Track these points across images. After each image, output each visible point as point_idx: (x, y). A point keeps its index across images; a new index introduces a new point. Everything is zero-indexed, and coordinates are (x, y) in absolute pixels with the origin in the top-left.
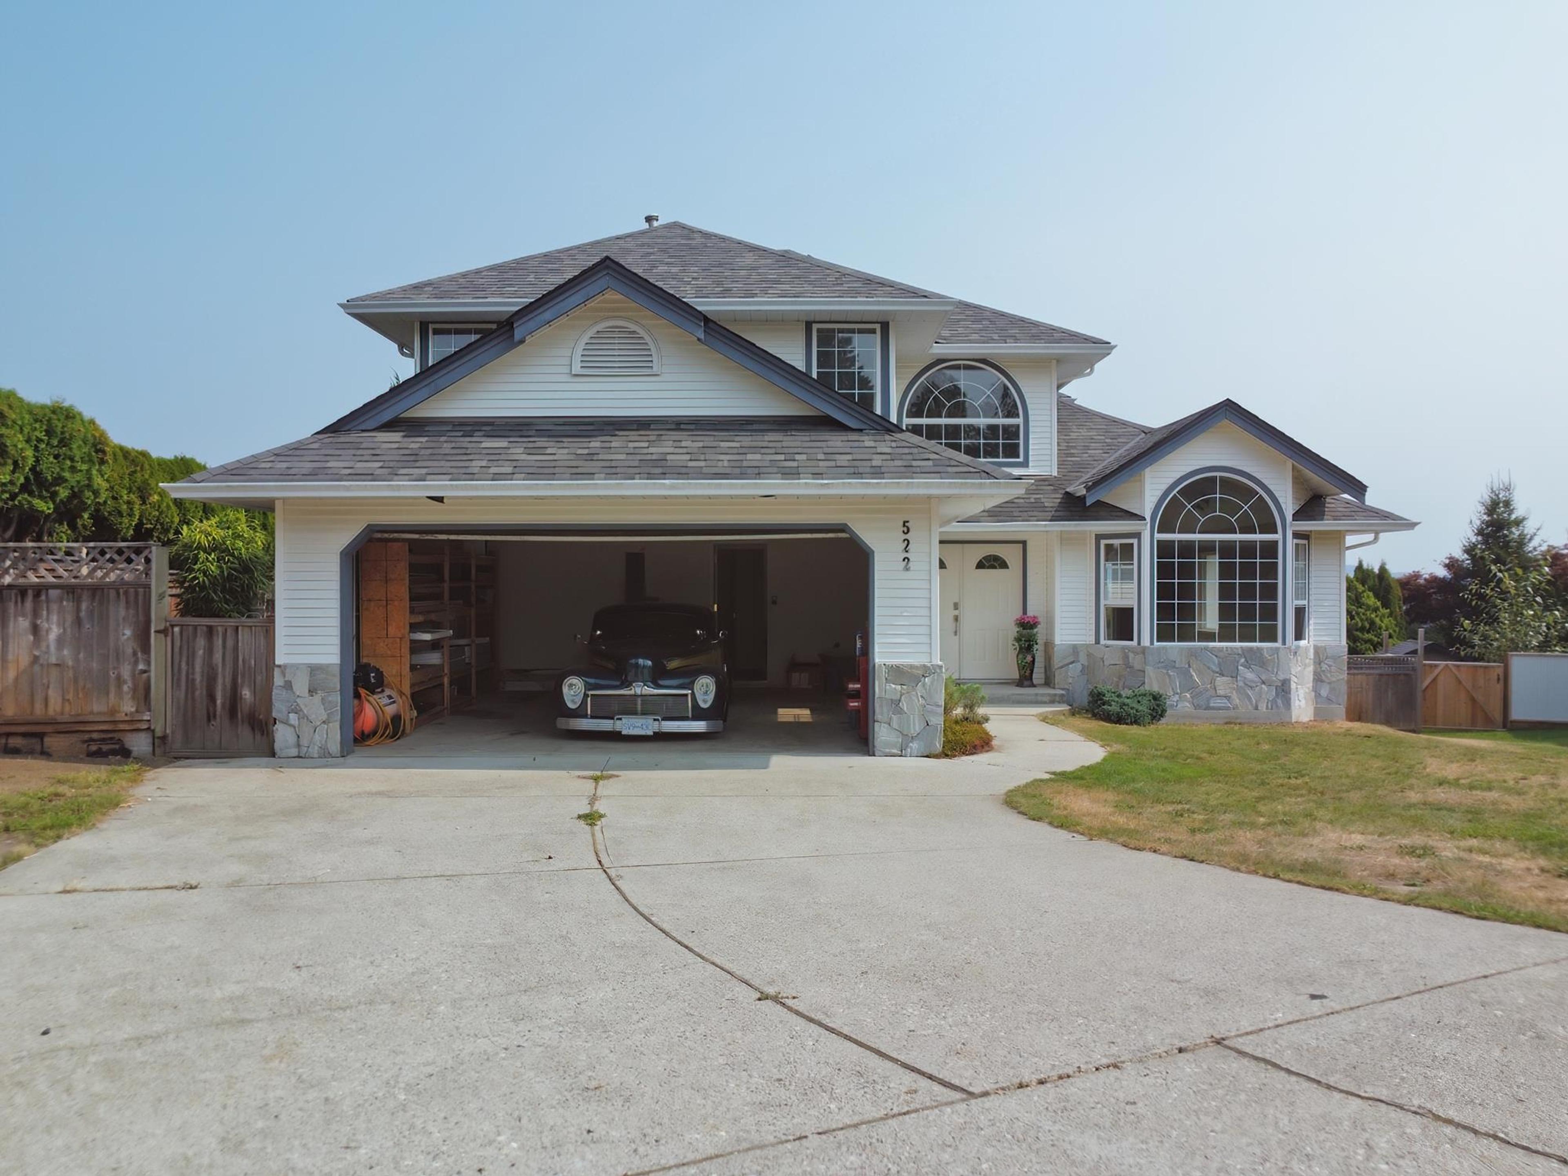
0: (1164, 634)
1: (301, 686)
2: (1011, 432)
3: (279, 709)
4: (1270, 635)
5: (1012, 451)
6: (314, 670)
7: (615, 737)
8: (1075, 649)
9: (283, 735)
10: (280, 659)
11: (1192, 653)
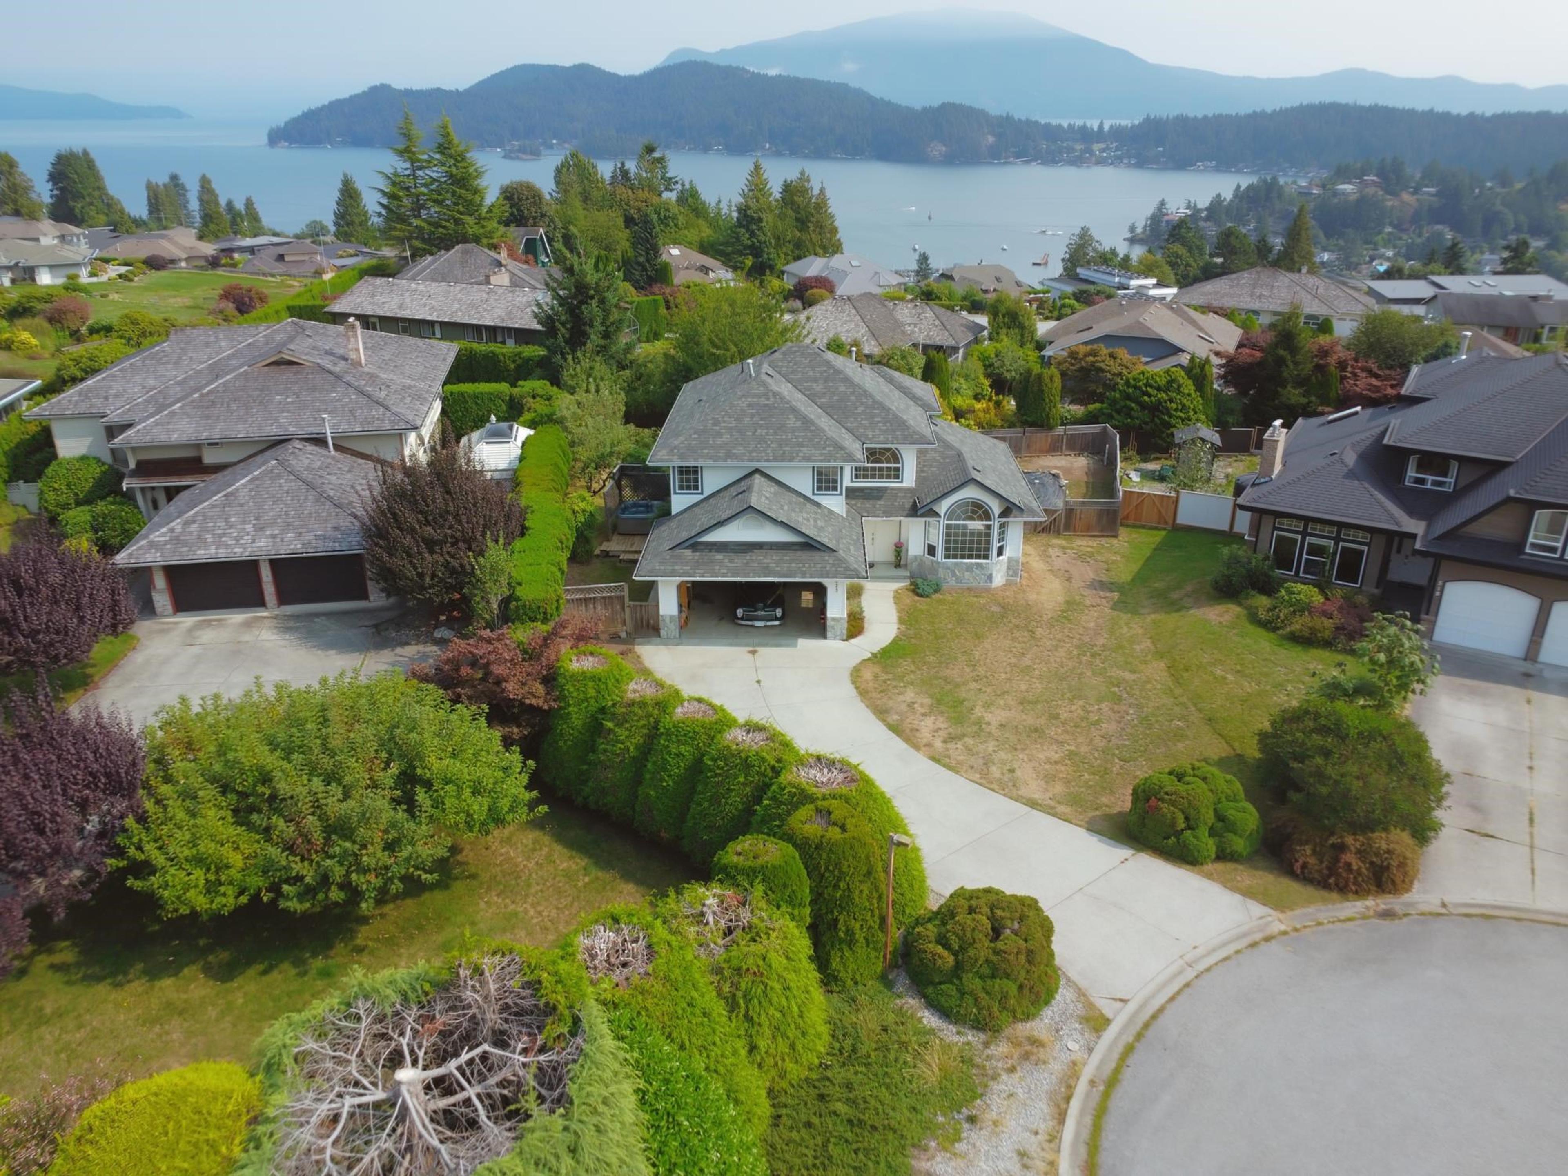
0: (947, 557)
1: (668, 620)
2: (897, 469)
3: (661, 625)
4: (986, 557)
5: (897, 477)
6: (671, 617)
7: (753, 626)
8: (916, 557)
9: (663, 633)
10: (661, 612)
11: (956, 564)
